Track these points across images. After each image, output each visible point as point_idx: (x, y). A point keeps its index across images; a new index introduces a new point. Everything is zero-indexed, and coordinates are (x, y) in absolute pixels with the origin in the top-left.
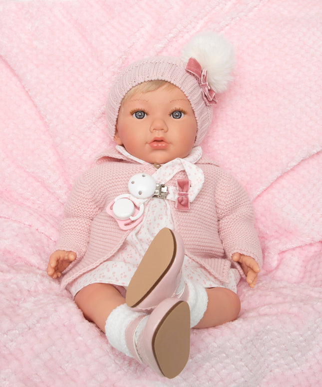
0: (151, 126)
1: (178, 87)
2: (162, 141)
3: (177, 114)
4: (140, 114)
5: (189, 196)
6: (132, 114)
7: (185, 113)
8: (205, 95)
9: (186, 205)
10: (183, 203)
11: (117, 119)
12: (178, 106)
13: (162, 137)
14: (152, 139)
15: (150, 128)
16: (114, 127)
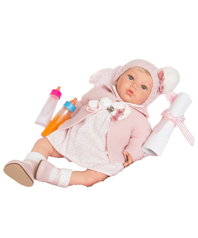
0: (132, 84)
1: (152, 77)
2: (132, 92)
3: (144, 87)
4: (131, 78)
5: (119, 117)
6: (128, 76)
7: (147, 89)
8: (159, 88)
9: (116, 120)
10: (115, 118)
11: (122, 74)
12: (147, 85)
13: (133, 91)
14: (129, 89)
15: (131, 85)
16: (119, 77)
